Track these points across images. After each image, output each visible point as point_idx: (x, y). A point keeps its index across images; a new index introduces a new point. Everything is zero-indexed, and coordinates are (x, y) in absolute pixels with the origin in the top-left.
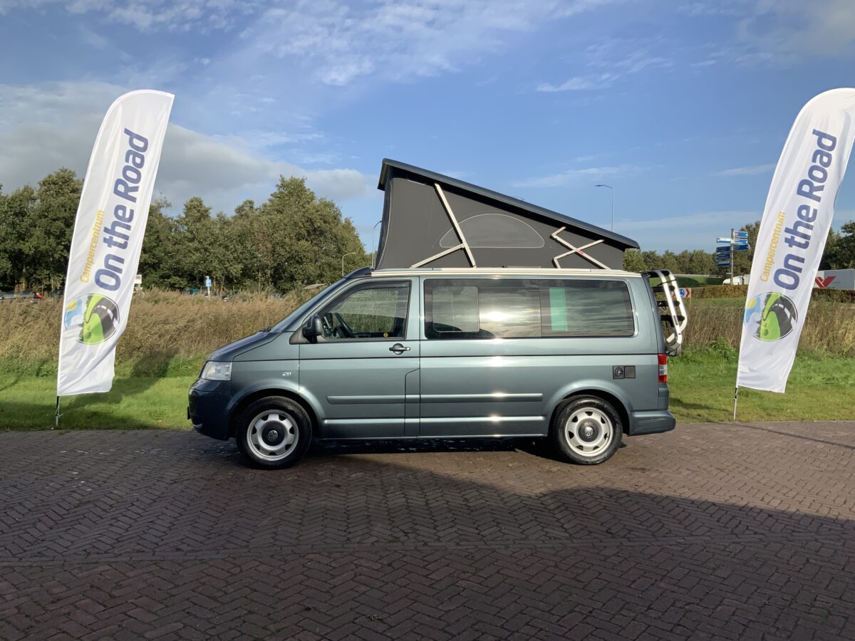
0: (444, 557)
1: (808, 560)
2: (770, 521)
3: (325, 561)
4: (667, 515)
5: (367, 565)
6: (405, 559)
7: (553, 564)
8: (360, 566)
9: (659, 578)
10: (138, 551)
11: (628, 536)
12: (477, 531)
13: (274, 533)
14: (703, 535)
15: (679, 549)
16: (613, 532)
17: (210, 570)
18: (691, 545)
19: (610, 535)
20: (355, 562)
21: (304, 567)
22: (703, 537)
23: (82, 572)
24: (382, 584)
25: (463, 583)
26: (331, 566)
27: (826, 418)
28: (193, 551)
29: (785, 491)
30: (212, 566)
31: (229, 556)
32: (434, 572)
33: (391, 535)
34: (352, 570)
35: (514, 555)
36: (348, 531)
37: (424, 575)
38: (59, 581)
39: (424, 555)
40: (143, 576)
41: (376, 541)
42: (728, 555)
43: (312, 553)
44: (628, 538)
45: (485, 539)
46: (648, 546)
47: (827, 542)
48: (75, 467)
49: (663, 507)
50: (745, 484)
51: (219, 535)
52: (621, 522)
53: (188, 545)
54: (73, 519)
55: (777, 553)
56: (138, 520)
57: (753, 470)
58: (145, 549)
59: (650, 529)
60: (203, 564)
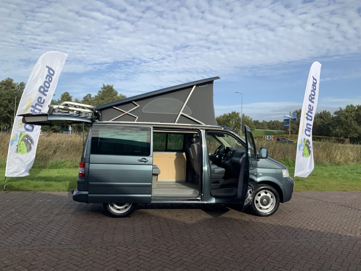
0: (176, 248)
1: (327, 250)
2: (311, 233)
3: (125, 249)
4: (268, 230)
5: (143, 251)
6: (159, 249)
7: (223, 251)
8: (140, 252)
9: (267, 257)
10: (43, 245)
11: (253, 239)
12: (190, 237)
13: (102, 237)
14: (284, 239)
15: (274, 244)
16: (247, 237)
17: (74, 253)
18: (279, 243)
19: (245, 239)
20: (138, 250)
21: (116, 252)
22: (284, 240)
23: (17, 254)
24: (150, 259)
25: (185, 259)
26: (127, 252)
27: (330, 190)
28: (67, 245)
29: (316, 220)
30: (75, 251)
31: (83, 247)
32: (172, 254)
33: (153, 239)
34: (137, 253)
35: (206, 247)
36: (134, 236)
37: (168, 255)
38: (8, 258)
39: (167, 247)
40: (45, 256)
41: (147, 241)
42: (295, 247)
43: (119, 246)
44: (253, 240)
45: (193, 240)
46: (261, 243)
47: (334, 242)
48: (13, 208)
49: (267, 227)
50: (300, 217)
51: (78, 238)
52: (250, 233)
53: (65, 242)
54: (13, 230)
55: (314, 246)
56: (42, 231)
57: (303, 212)
58: (46, 244)
59: (262, 236)
60: (72, 251)
